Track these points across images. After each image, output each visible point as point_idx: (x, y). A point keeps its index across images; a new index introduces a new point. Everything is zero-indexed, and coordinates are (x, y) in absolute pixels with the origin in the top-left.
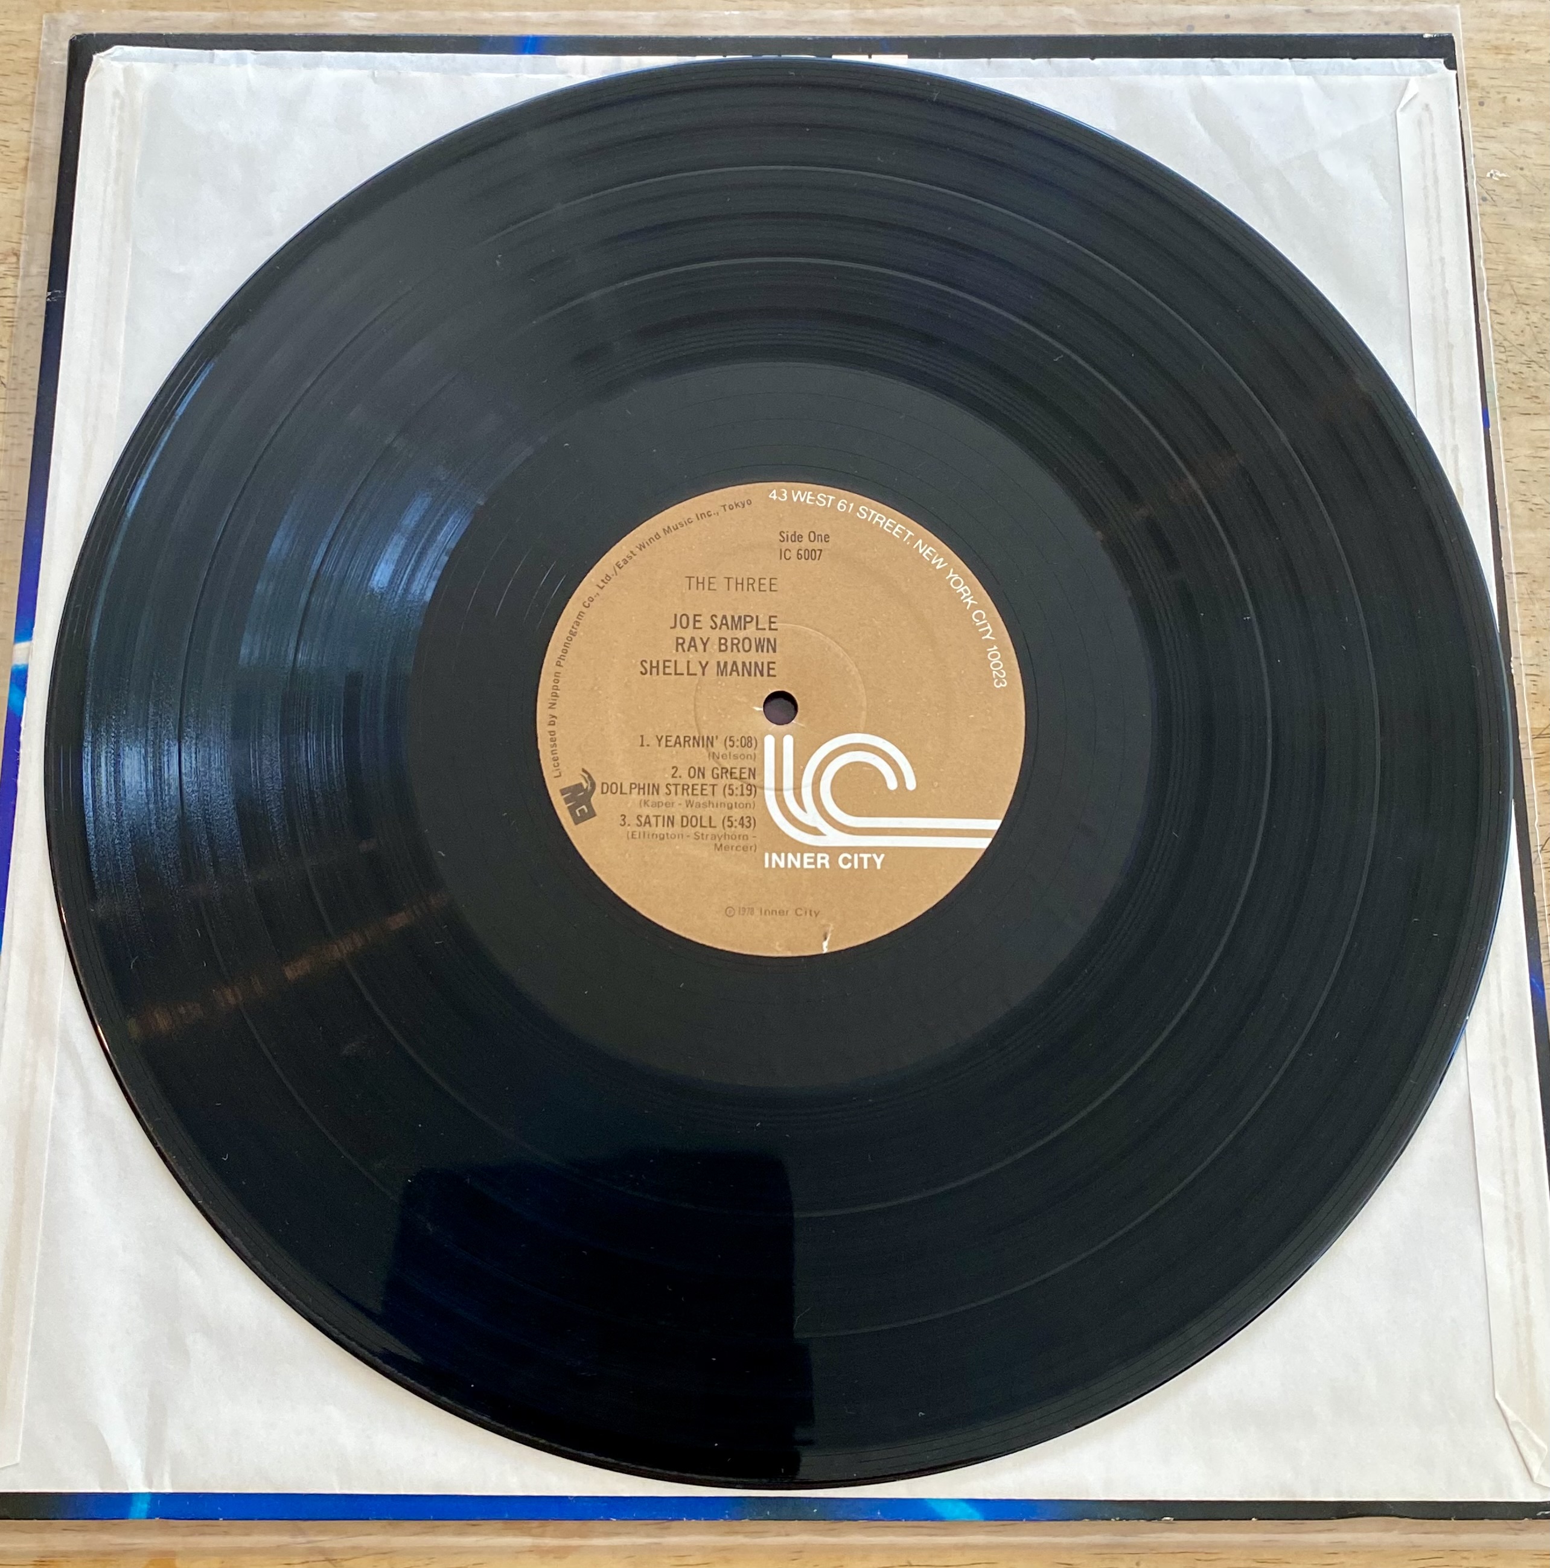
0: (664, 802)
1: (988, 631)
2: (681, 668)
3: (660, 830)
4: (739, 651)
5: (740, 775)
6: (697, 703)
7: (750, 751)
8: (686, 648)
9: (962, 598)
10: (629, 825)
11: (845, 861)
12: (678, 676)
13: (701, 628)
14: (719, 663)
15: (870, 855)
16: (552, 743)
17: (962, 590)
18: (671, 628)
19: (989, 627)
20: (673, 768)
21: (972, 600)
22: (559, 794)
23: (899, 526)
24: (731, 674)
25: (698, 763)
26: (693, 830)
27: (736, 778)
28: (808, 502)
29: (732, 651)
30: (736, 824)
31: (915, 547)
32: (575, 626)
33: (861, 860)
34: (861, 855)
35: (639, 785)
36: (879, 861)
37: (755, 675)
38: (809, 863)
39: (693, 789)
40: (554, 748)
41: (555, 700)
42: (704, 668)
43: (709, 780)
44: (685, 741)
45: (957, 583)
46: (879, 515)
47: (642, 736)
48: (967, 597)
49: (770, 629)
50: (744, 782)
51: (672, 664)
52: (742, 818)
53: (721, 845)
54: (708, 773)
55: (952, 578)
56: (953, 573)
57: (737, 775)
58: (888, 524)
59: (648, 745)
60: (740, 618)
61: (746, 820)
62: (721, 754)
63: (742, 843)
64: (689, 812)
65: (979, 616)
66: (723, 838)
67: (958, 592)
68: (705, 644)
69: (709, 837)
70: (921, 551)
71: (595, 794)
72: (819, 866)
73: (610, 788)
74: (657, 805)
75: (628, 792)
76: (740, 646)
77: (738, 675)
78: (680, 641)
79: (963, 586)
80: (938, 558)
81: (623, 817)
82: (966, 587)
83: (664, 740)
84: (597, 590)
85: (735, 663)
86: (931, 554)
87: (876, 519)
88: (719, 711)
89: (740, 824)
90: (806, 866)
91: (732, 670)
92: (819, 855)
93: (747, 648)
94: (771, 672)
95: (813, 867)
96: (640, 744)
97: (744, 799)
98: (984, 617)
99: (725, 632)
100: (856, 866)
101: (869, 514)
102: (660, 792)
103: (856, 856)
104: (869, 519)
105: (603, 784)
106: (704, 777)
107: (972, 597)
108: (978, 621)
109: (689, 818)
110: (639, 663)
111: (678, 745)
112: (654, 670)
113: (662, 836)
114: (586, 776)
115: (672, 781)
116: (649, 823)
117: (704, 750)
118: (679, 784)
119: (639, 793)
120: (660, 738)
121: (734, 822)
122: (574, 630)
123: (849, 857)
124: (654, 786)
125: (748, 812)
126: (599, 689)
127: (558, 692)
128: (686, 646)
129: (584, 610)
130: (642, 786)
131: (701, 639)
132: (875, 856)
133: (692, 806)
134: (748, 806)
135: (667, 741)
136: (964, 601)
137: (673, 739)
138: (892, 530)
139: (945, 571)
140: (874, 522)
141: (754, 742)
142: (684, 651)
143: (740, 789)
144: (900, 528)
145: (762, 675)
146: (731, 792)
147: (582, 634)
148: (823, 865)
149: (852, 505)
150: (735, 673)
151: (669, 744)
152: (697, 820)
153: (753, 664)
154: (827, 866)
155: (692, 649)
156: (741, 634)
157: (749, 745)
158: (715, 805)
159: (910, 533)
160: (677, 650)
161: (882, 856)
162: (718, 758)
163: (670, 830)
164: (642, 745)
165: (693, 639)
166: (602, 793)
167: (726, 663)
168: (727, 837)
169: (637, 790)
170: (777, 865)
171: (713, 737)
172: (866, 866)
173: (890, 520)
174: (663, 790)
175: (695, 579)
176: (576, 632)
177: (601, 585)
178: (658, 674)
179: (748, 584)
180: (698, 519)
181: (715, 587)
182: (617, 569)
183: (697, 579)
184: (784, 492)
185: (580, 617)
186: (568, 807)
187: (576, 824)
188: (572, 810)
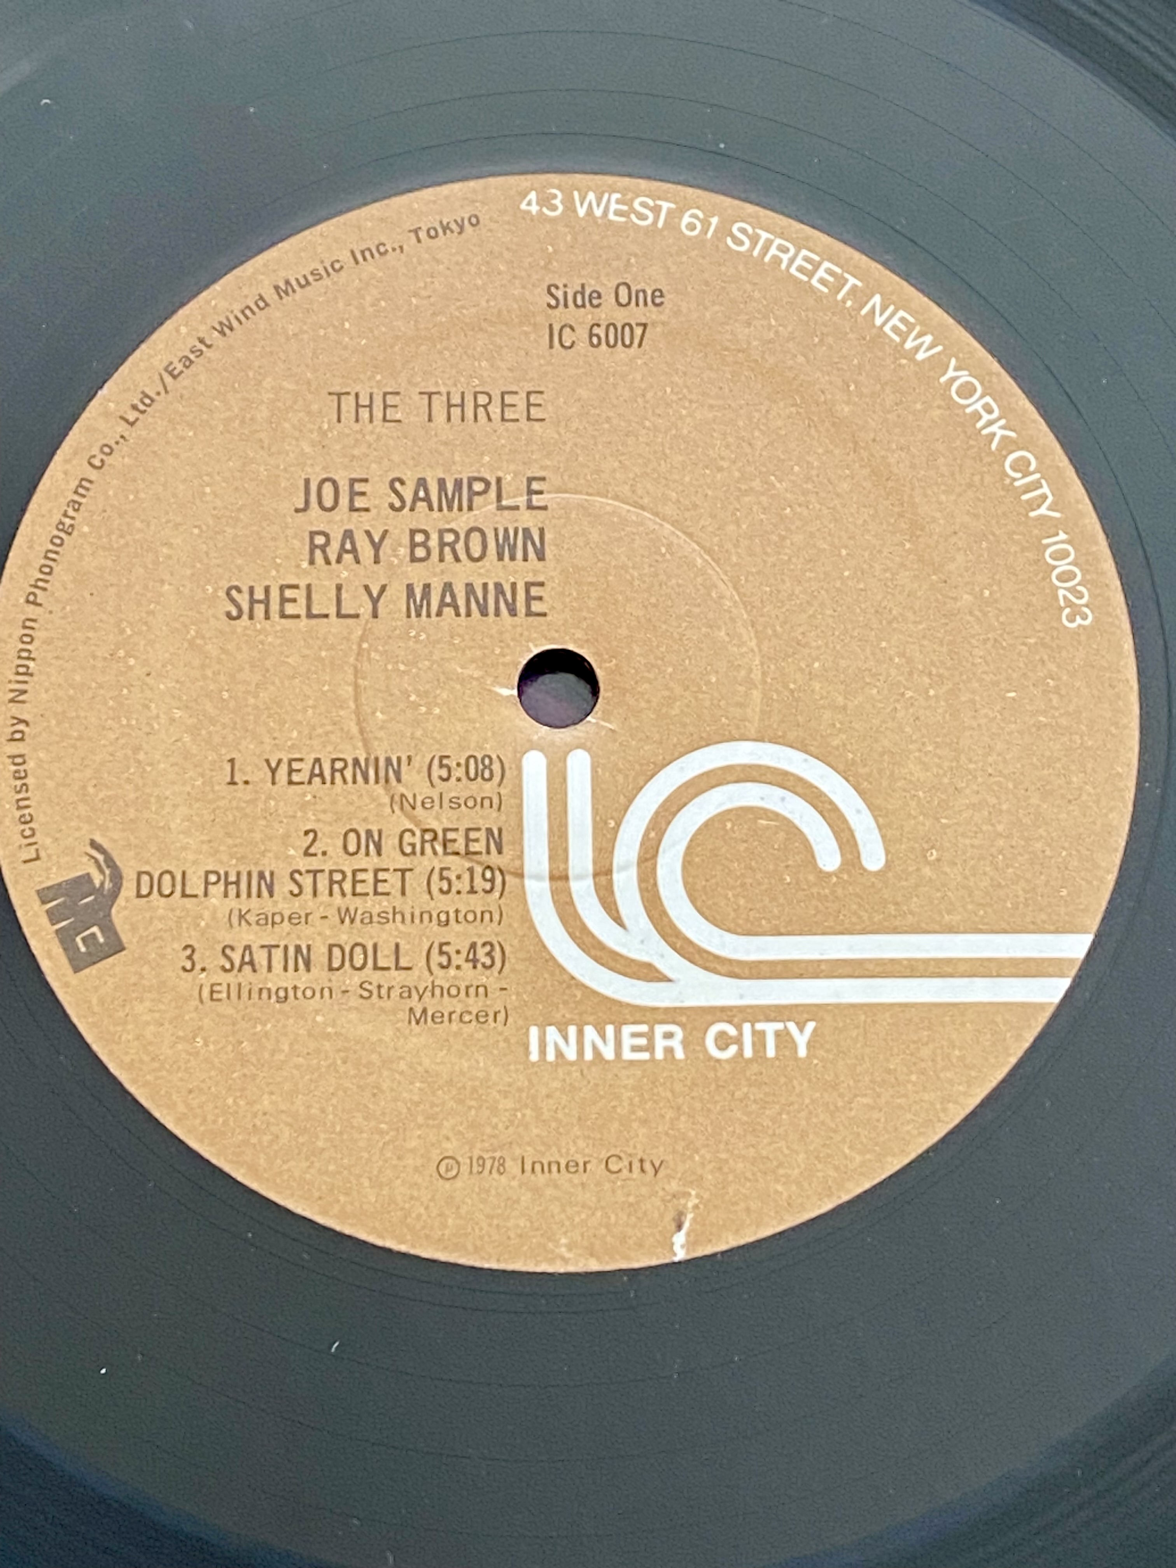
0: (286, 914)
1: (1044, 497)
2: (324, 603)
3: (279, 979)
4: (457, 559)
5: (467, 846)
6: (360, 681)
7: (489, 789)
8: (333, 557)
9: (979, 425)
10: (203, 970)
11: (723, 1041)
12: (314, 622)
13: (367, 510)
14: (410, 588)
15: (779, 1026)
16: (19, 783)
17: (978, 406)
18: (297, 511)
19: (1046, 489)
20: (306, 833)
21: (1003, 428)
22: (36, 903)
23: (826, 265)
24: (439, 614)
25: (365, 820)
26: (357, 978)
27: (457, 854)
28: (611, 216)
29: (442, 560)
30: (457, 960)
31: (864, 312)
32: (71, 512)
33: (759, 1038)
34: (759, 1026)
35: (226, 874)
36: (802, 1040)
37: (497, 613)
38: (635, 1049)
39: (355, 882)
40: (22, 795)
41: (26, 682)
42: (375, 602)
43: (393, 859)
44: (333, 770)
45: (967, 391)
46: (778, 241)
47: (232, 761)
48: (990, 423)
49: (530, 507)
50: (479, 863)
51: (300, 595)
52: (473, 946)
53: (424, 1011)
54: (390, 844)
55: (953, 380)
56: (956, 369)
57: (460, 846)
58: (799, 261)
59: (246, 782)
60: (458, 484)
61: (481, 952)
62: (419, 799)
63: (475, 1004)
64: (345, 938)
65: (1021, 466)
66: (428, 994)
67: (968, 410)
68: (376, 547)
69: (395, 993)
70: (879, 321)
71: (121, 901)
72: (659, 1055)
73: (156, 885)
74: (269, 920)
75: (200, 891)
76: (460, 547)
77: (458, 614)
78: (320, 540)
79: (982, 396)
80: (920, 335)
81: (189, 952)
82: (988, 399)
83: (283, 770)
84: (122, 428)
85: (448, 587)
86: (903, 328)
87: (773, 251)
88: (413, 698)
89: (467, 960)
90: (627, 1055)
91: (442, 604)
92: (660, 1030)
93: (476, 552)
94: (535, 606)
95: (645, 1056)
96: (228, 779)
97: (477, 903)
98: (1032, 468)
99: (422, 517)
100: (748, 1053)
101: (754, 240)
102: (276, 888)
103: (747, 1027)
104: (756, 253)
105: (140, 874)
106: (379, 853)
107: (1003, 422)
108: (1019, 475)
109: (347, 950)
110: (222, 594)
111: (317, 780)
112: (259, 609)
113: (282, 994)
114: (100, 857)
115: (303, 864)
116: (251, 963)
117: (379, 790)
118: (322, 871)
119: (226, 895)
120: (273, 765)
121: (454, 956)
122: (68, 521)
123: (732, 1031)
124: (261, 876)
125: (487, 932)
126: (128, 655)
127: (31, 664)
128: (333, 552)
129: (93, 475)
130: (232, 878)
131: (368, 533)
132: (792, 1026)
133: (352, 921)
134: (487, 916)
135: (291, 771)
136: (985, 432)
137: (306, 767)
138: (811, 275)
139: (938, 364)
140: (767, 259)
141: (496, 767)
142: (328, 562)
143: (466, 876)
144: (829, 272)
145: (513, 612)
146: (445, 887)
147: (86, 529)
148: (669, 1051)
149: (714, 221)
150: (448, 611)
151: (296, 778)
152: (365, 953)
153: (491, 587)
154: (680, 1054)
155: (348, 558)
156: (462, 522)
157: (487, 775)
158: (408, 917)
159: (852, 281)
160: (312, 562)
161: (811, 1026)
162: (414, 808)
163: (303, 979)
164: (233, 783)
165: (348, 535)
166: (139, 896)
167: (427, 587)
168: (437, 991)
169: (221, 886)
170: (559, 1054)
171: (399, 759)
172: (771, 1052)
173: (804, 252)
174: (284, 886)
175: (352, 398)
176: (72, 526)
177: (132, 416)
178: (267, 617)
179: (476, 406)
180: (357, 262)
181: (398, 416)
182: (168, 379)
183: (357, 395)
184: (555, 197)
185: (81, 491)
186: (57, 931)
187: (77, 969)
188: (66, 939)
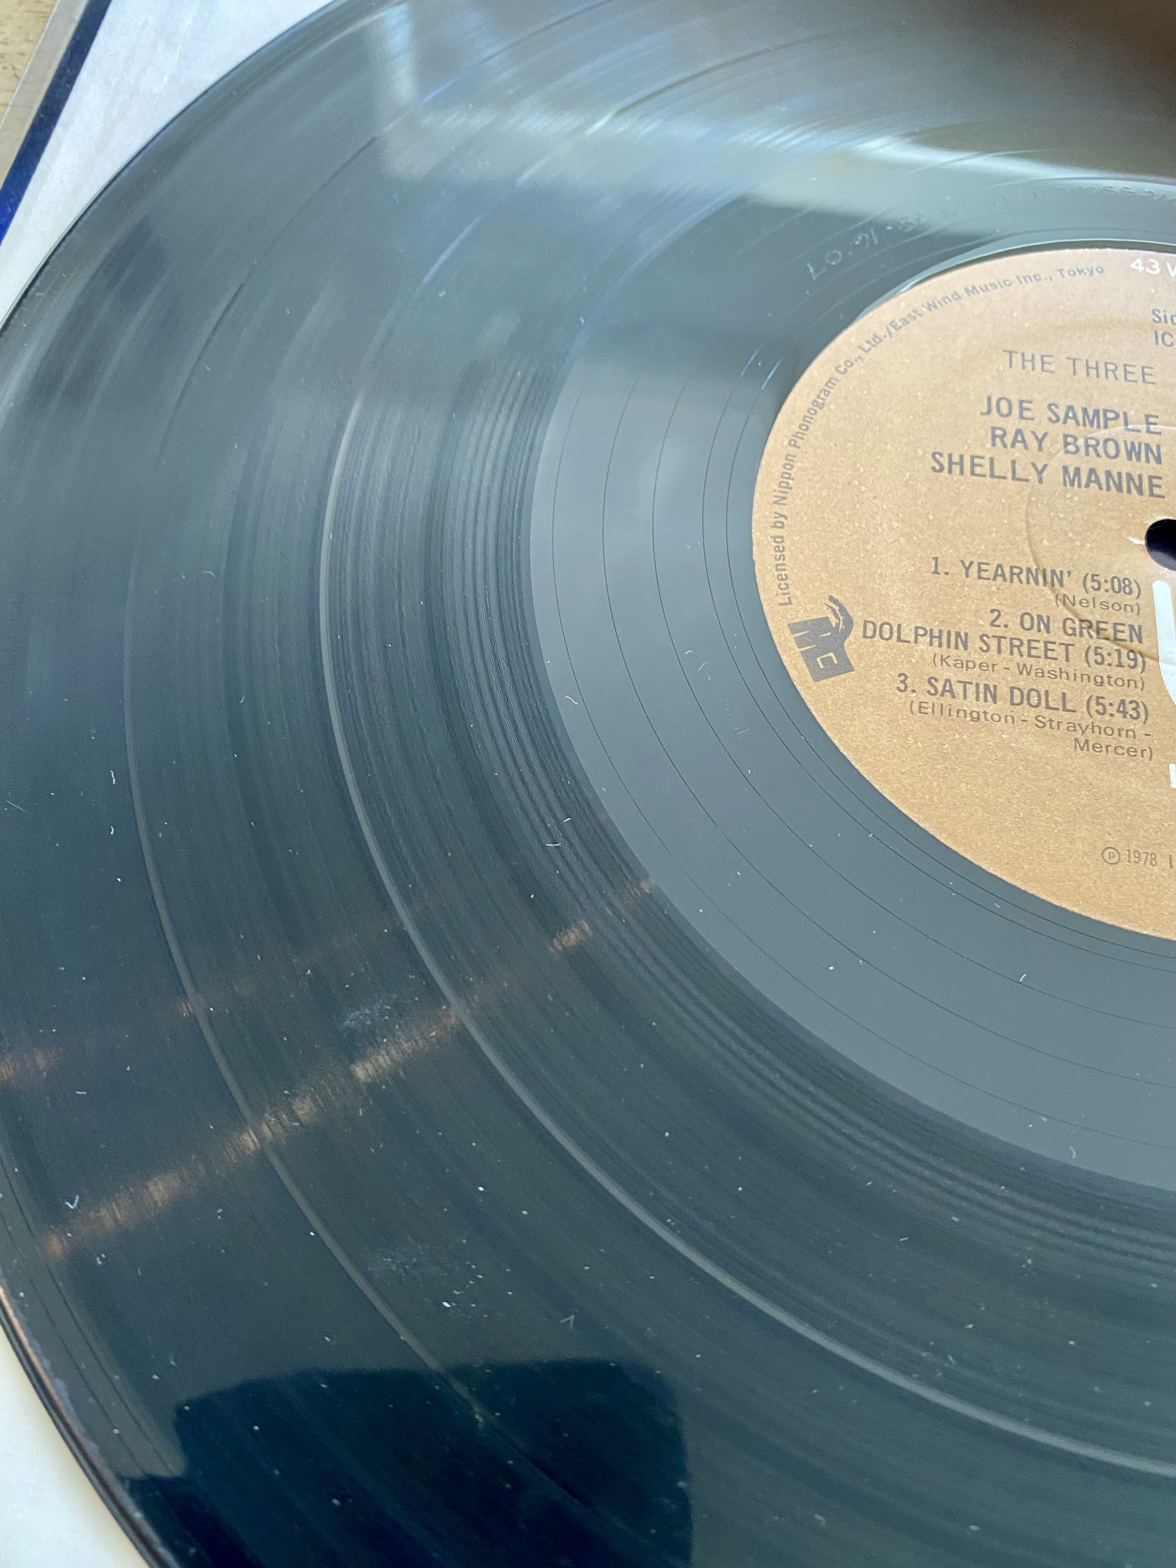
0: (978, 662)
2: (1001, 469)
3: (971, 704)
4: (1098, 455)
5: (1115, 634)
6: (1031, 520)
7: (1130, 600)
8: (1009, 443)
10: (914, 691)
12: (995, 480)
13: (1032, 419)
14: (1065, 468)
16: (778, 554)
18: (982, 414)
20: (992, 611)
22: (788, 632)
24: (1087, 486)
25: (1036, 608)
26: (1032, 713)
27: (1108, 639)
29: (1087, 454)
30: (1110, 710)
32: (822, 396)
35: (931, 630)
37: (1129, 491)
39: (1030, 648)
40: (781, 562)
41: (786, 493)
42: (1040, 473)
43: (1057, 635)
44: (1012, 574)
47: (936, 559)
49: (1148, 431)
50: (1125, 647)
51: (985, 463)
52: (1123, 702)
53: (1087, 742)
54: (1056, 625)
57: (1110, 632)
59: (947, 573)
60: (1097, 412)
61: (1129, 707)
62: (1078, 599)
63: (1126, 743)
64: (1023, 683)
66: (1089, 730)
68: (1040, 442)
69: (1063, 727)
71: (851, 638)
73: (878, 631)
74: (964, 665)
75: (912, 639)
76: (1100, 448)
77: (1101, 488)
78: (999, 433)
81: (902, 678)
83: (974, 570)
84: (860, 353)
88: (1070, 535)
89: (1118, 711)
91: (1089, 481)
93: (1112, 453)
94: (1156, 491)
96: (933, 569)
97: (1124, 673)
99: (1071, 427)
102: (969, 644)
105: (866, 622)
106: (1048, 632)
109: (1025, 692)
110: (929, 456)
111: (1000, 579)
112: (956, 467)
113: (975, 715)
114: (837, 608)
115: (991, 631)
116: (951, 691)
117: (1047, 590)
118: (1005, 638)
119: (931, 644)
120: (967, 565)
121: (1108, 707)
122: (820, 401)
124: (958, 635)
125: (1132, 693)
126: (860, 484)
127: (791, 482)
128: (1009, 440)
129: (839, 376)
130: (936, 633)
131: (1033, 433)
133: (1029, 674)
134: (1132, 683)
135: (980, 570)
137: (992, 569)
141: (1134, 586)
142: (1005, 446)
143: (1115, 655)
145: (1140, 492)
146: (1099, 660)
147: (832, 407)
151: (983, 574)
152: (1039, 696)
153: (1124, 475)
155: (1020, 445)
156: (1102, 434)
157: (1127, 590)
158: (1072, 676)
160: (994, 444)
162: (1074, 604)
163: (991, 708)
164: (936, 572)
165: (1019, 432)
166: (865, 636)
167: (1078, 469)
168: (1097, 730)
169: (927, 638)
171: (1061, 572)
174: (975, 643)
175: (1019, 356)
176: (823, 404)
177: (867, 346)
178: (962, 473)
179: (1107, 370)
180: (1021, 282)
181: (1052, 368)
182: (893, 330)
183: (1023, 354)
184: (1154, 264)
185: (830, 384)
186: (802, 652)
187: (816, 680)
188: (808, 658)
